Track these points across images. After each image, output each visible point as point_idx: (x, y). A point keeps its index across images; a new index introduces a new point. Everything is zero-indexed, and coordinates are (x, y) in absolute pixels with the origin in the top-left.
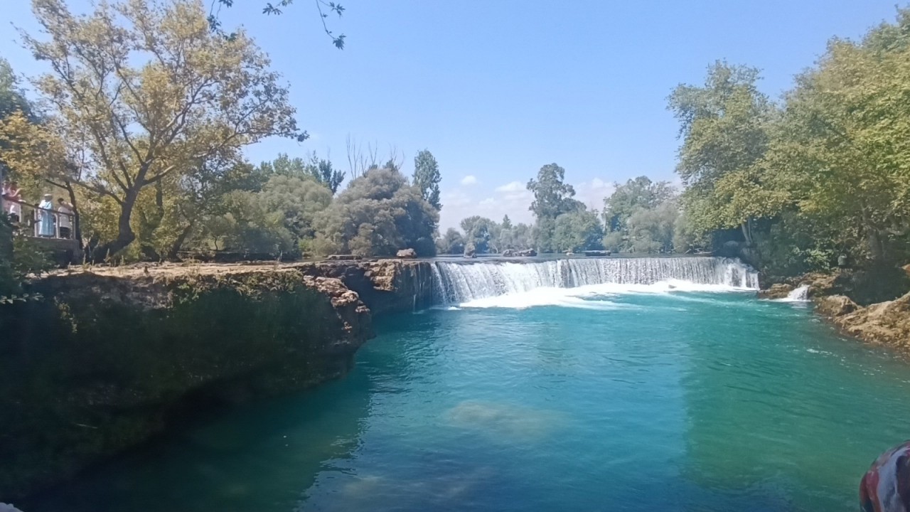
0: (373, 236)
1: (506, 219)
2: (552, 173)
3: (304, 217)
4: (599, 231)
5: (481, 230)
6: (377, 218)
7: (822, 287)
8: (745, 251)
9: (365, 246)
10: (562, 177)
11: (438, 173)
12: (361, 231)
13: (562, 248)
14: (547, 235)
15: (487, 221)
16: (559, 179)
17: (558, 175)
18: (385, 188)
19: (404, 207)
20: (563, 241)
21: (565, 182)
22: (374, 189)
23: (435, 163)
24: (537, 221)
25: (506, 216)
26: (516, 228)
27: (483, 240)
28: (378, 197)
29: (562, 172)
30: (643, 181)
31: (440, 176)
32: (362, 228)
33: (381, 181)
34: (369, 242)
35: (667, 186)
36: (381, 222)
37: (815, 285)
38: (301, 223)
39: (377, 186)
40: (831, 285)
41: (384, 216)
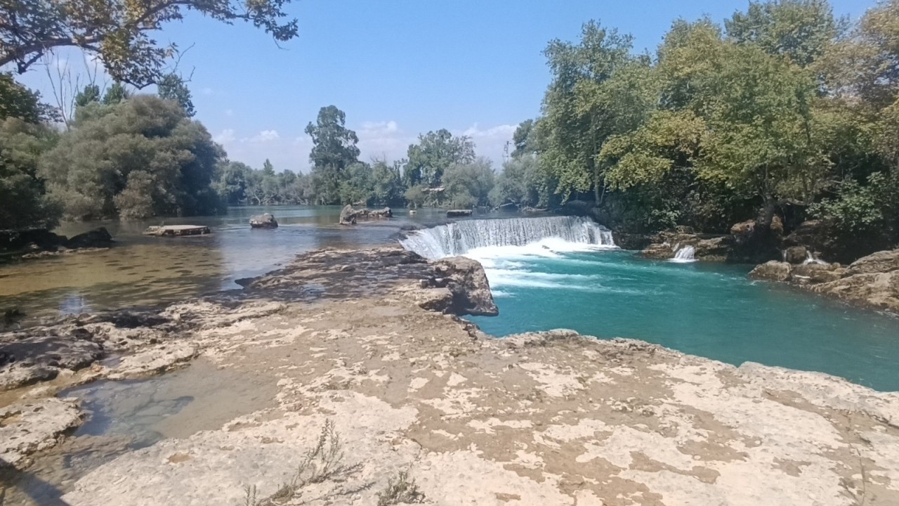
0: (152, 189)
1: (267, 164)
2: (330, 116)
3: (14, 159)
4: (399, 182)
5: (236, 176)
6: (154, 164)
7: (708, 248)
8: (595, 211)
9: (142, 203)
10: (343, 122)
11: (190, 104)
12: (131, 183)
13: (352, 199)
14: (333, 185)
15: (241, 166)
16: (339, 124)
17: (338, 120)
18: (160, 122)
19: (193, 151)
20: (353, 193)
21: (347, 126)
22: (141, 120)
23: (187, 92)
24: (313, 169)
25: (267, 161)
26: (281, 175)
27: (238, 187)
28: (150, 132)
29: (342, 115)
30: (444, 134)
31: (194, 109)
32: (133, 177)
33: (151, 110)
34: (148, 197)
35: (468, 140)
36: (161, 169)
37: (701, 246)
38: (11, 167)
39: (146, 118)
40: (716, 246)
41: (164, 160)
